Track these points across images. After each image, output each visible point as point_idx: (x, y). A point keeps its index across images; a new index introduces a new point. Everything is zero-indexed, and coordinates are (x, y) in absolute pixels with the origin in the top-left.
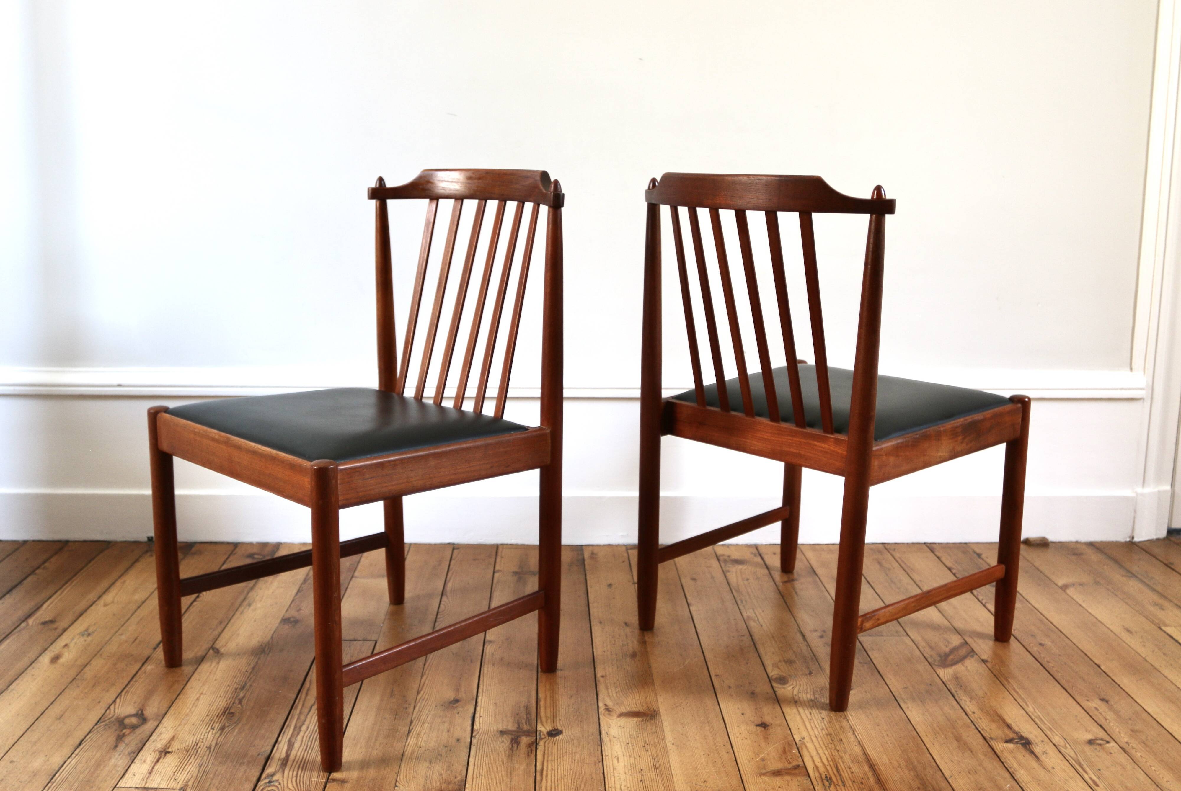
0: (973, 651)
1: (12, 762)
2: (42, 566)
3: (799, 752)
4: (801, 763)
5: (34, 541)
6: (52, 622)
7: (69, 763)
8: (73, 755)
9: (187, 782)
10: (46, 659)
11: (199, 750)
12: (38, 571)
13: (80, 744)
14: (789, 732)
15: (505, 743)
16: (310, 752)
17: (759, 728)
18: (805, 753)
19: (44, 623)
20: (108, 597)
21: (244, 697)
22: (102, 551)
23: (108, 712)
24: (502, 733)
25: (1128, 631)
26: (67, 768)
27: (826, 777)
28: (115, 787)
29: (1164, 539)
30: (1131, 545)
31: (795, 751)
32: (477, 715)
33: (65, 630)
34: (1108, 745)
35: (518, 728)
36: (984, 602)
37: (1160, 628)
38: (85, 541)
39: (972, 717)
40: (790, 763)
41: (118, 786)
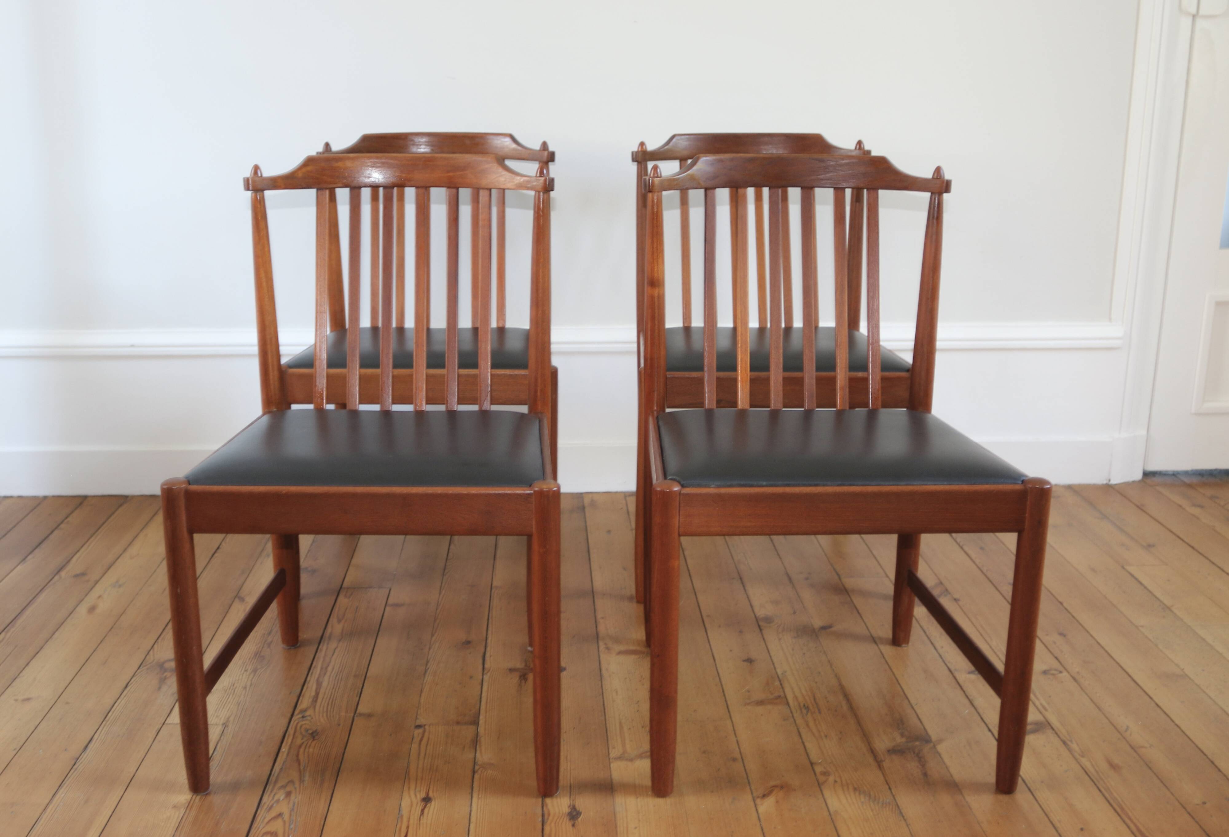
0: (947, 590)
1: (67, 703)
2: (66, 521)
3: (781, 684)
4: (782, 694)
5: (54, 497)
6: (83, 574)
7: (119, 704)
8: (122, 696)
9: (229, 718)
10: (83, 609)
11: (237, 689)
12: (62, 526)
13: (126, 687)
14: (772, 666)
15: (515, 679)
16: (337, 690)
17: (745, 663)
18: (786, 685)
19: (76, 576)
20: (133, 550)
21: (272, 642)
22: (121, 505)
23: (148, 657)
24: (511, 670)
25: (1093, 570)
26: (118, 708)
27: (804, 706)
28: (164, 724)
29: (1140, 481)
30: (1108, 488)
31: (777, 683)
32: (487, 655)
33: (97, 582)
34: (1060, 675)
35: (526, 665)
36: (961, 544)
37: (1123, 567)
38: (103, 496)
39: (940, 651)
40: (772, 694)
41: (166, 723)
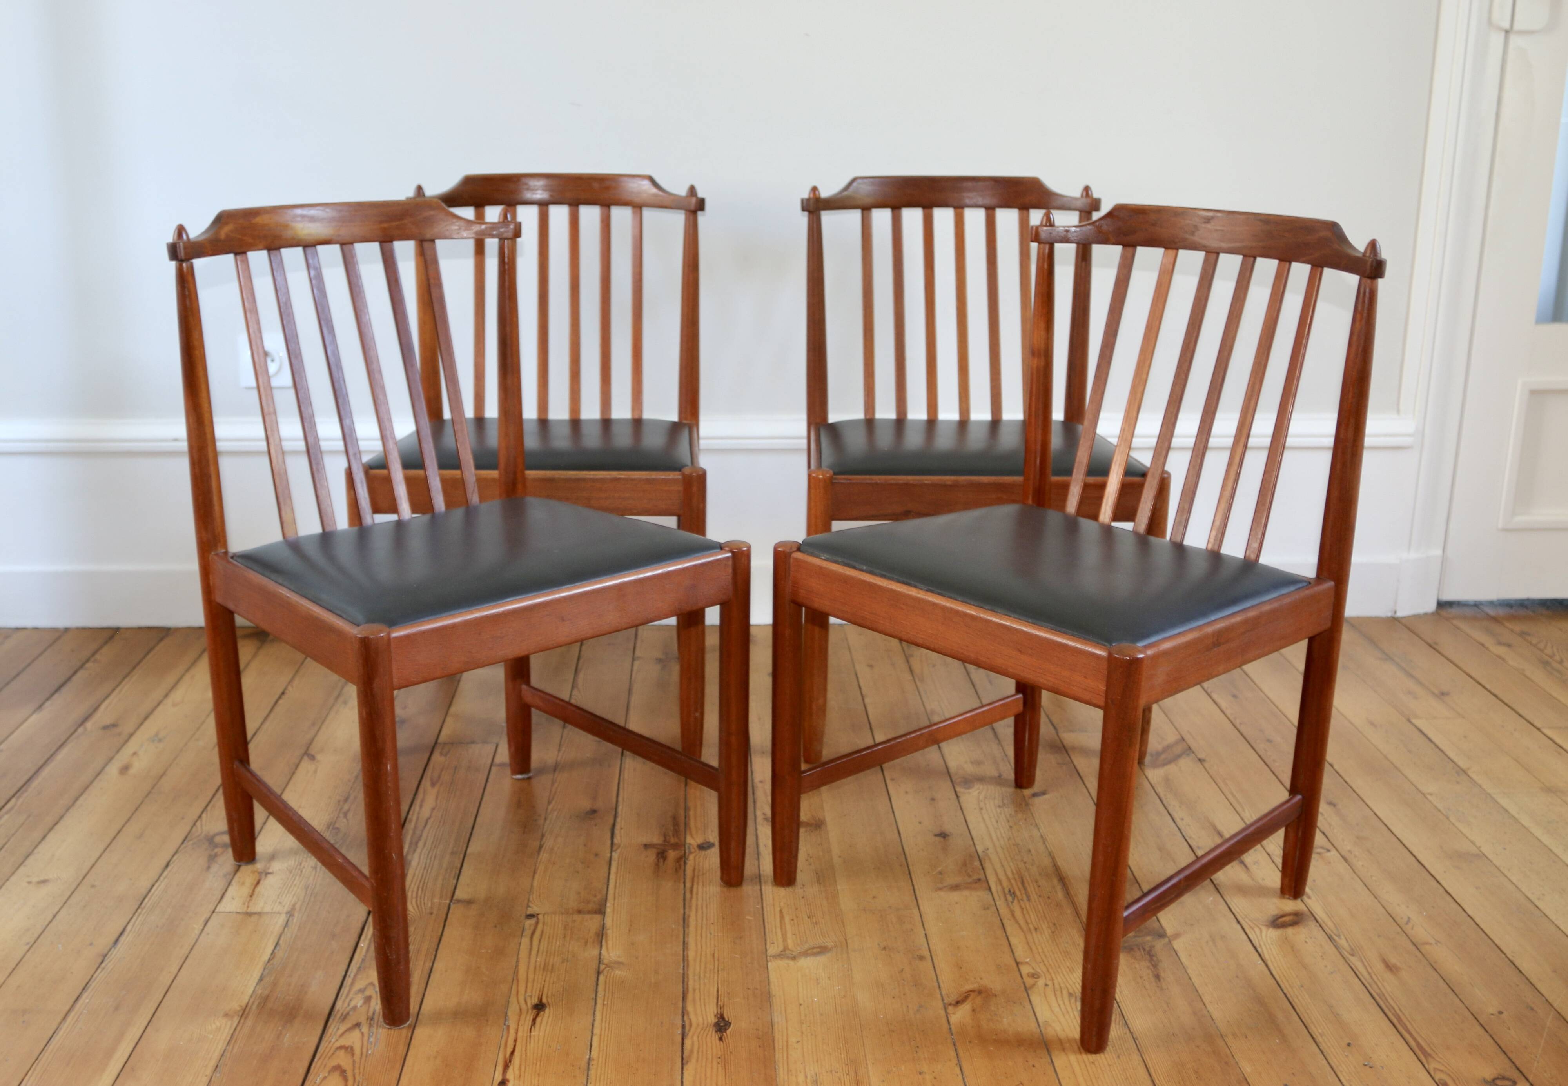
0: (1190, 748)
1: (93, 886)
2: (92, 659)
3: (982, 865)
4: (982, 877)
5: (77, 628)
6: (114, 725)
7: (158, 888)
8: (162, 878)
9: (294, 905)
10: (113, 769)
11: (304, 870)
12: (87, 665)
13: (167, 866)
14: (972, 843)
15: (651, 856)
16: (429, 871)
17: (938, 838)
18: (987, 865)
19: (106, 728)
20: (178, 695)
21: (348, 810)
22: (161, 639)
23: (194, 829)
24: (646, 846)
25: (1372, 724)
26: (156, 893)
27: (1010, 891)
28: (214, 912)
29: (1433, 614)
30: (1393, 622)
31: (977, 863)
32: (617, 827)
33: (131, 735)
34: (1328, 854)
35: (665, 841)
36: (1209, 691)
37: (1409, 721)
38: (140, 629)
39: (1180, 823)
40: (970, 876)
41: (216, 910)
